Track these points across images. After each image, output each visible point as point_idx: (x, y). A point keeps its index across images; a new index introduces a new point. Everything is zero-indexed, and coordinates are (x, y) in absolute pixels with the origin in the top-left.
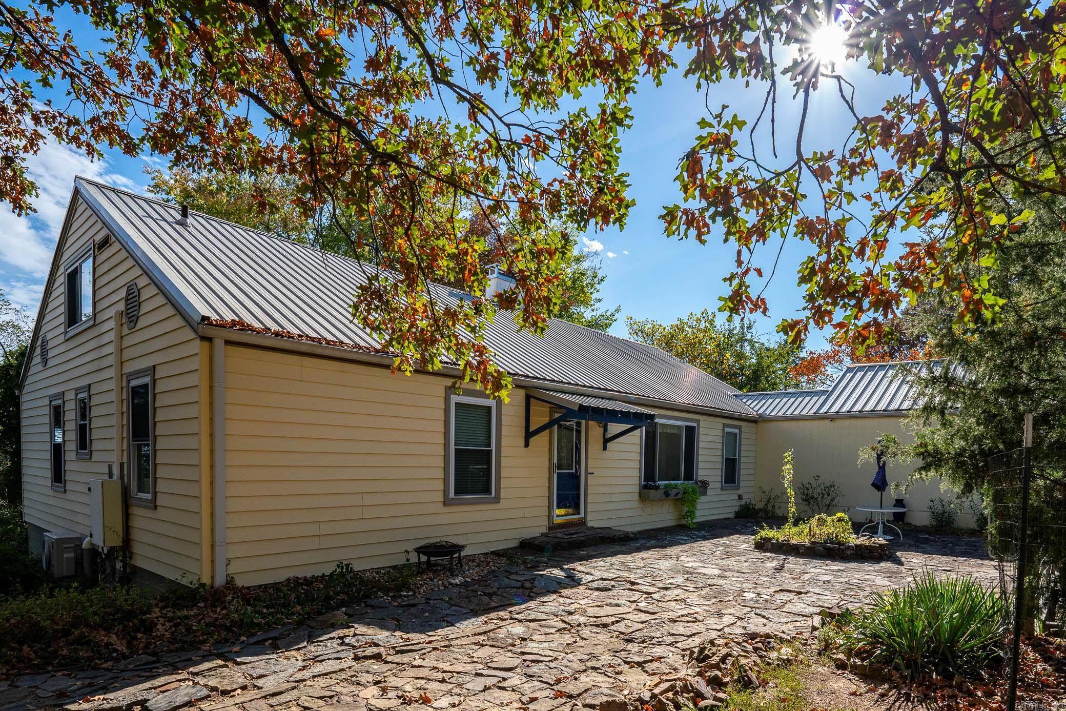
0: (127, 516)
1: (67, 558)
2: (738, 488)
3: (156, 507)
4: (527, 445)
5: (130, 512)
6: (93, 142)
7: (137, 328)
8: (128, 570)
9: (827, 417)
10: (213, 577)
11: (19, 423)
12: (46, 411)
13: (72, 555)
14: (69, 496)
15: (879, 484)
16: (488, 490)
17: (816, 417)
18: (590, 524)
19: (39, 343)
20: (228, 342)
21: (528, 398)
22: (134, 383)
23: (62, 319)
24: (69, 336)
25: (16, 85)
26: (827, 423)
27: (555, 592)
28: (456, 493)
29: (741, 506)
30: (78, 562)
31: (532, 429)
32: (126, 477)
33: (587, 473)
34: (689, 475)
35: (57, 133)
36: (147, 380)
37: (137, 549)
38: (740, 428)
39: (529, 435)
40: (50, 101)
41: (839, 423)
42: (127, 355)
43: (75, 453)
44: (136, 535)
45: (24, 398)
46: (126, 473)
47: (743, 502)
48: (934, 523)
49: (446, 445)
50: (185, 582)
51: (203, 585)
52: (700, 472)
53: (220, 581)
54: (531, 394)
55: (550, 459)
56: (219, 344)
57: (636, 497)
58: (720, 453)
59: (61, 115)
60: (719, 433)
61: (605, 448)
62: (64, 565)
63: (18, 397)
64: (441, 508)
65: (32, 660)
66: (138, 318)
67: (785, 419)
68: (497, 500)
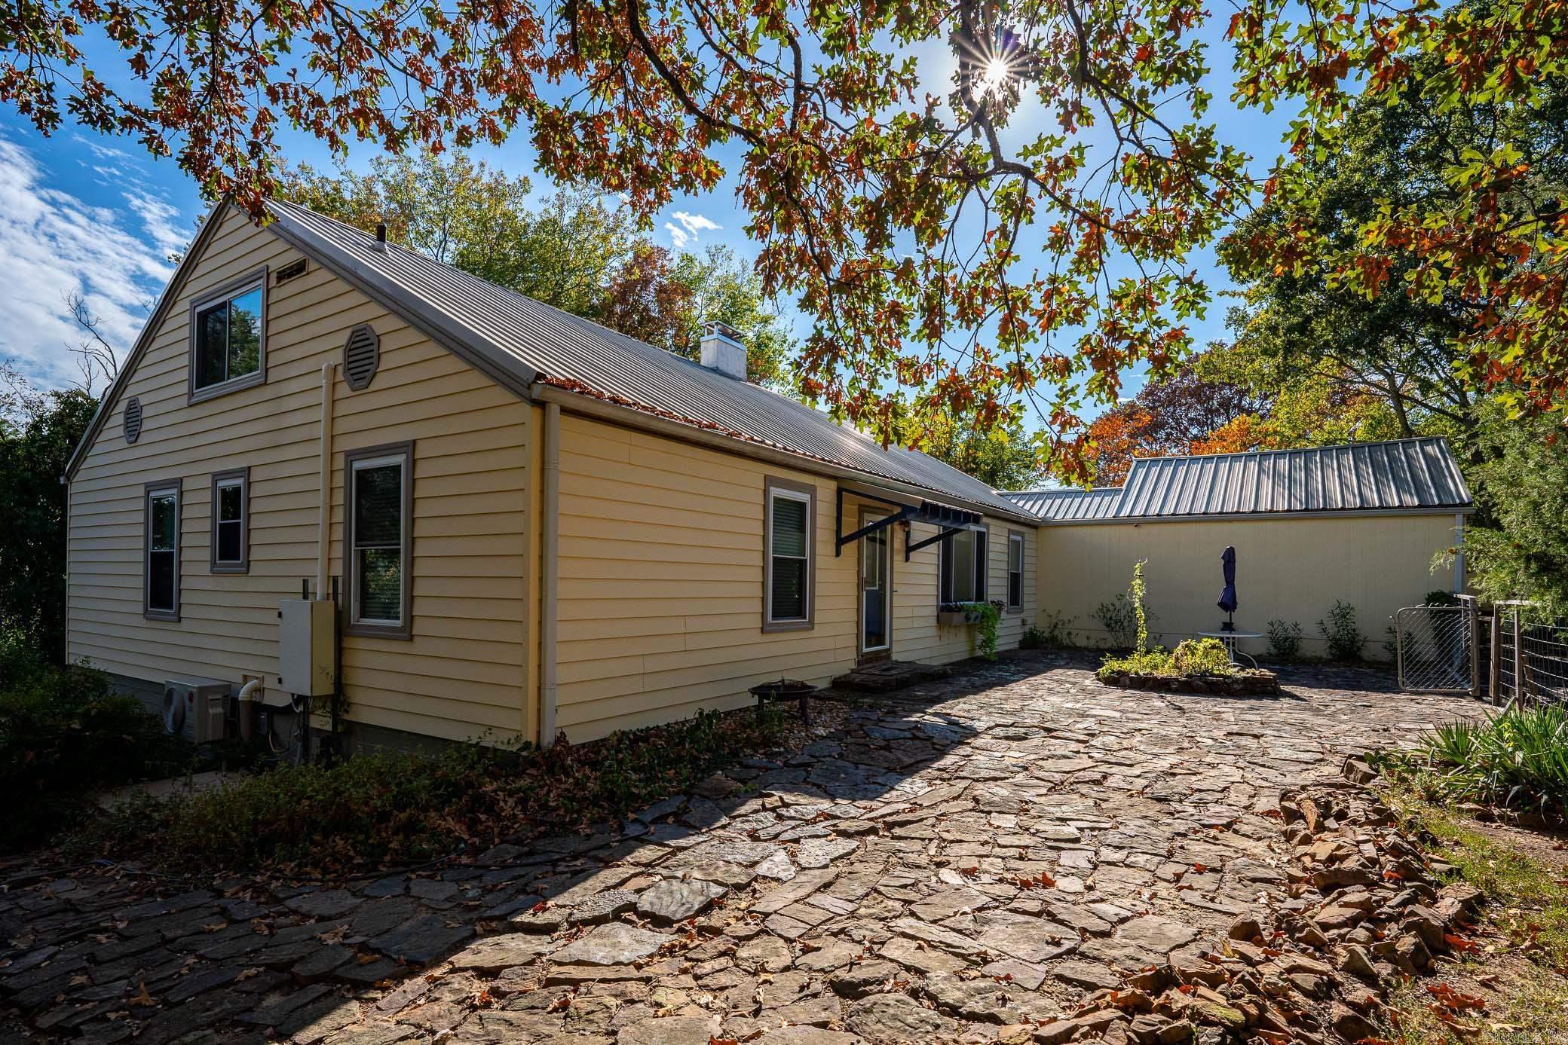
0: (339, 651)
1: (215, 715)
2: (1022, 611)
3: (411, 638)
4: (838, 554)
5: (344, 645)
6: (338, 130)
7: (372, 388)
8: (340, 729)
9: (1131, 521)
10: (539, 733)
11: (63, 524)
12: (141, 505)
13: (220, 710)
14: (185, 625)
15: (1230, 603)
16: (801, 614)
17: (1116, 522)
18: (895, 657)
19: (122, 406)
20: (565, 411)
21: (840, 492)
22: (358, 465)
23: (184, 374)
24: (194, 400)
25: (256, 46)
26: (1131, 529)
27: (962, 743)
28: (774, 617)
29: (1025, 634)
30: (230, 721)
31: (843, 535)
32: (340, 597)
33: (892, 591)
34: (980, 596)
35: (295, 114)
36: (399, 459)
37: (358, 696)
38: (1022, 534)
39: (840, 542)
40: (295, 70)
41: (1145, 529)
42: (342, 426)
43: (208, 565)
44: (354, 677)
45: (72, 489)
46: (340, 590)
47: (1027, 629)
48: (1273, 651)
49: (764, 553)
50: (489, 742)
51: (527, 745)
52: (991, 591)
53: (548, 739)
54: (844, 486)
55: (859, 572)
56: (554, 410)
57: (933, 622)
58: (1004, 566)
59: (305, 91)
60: (1004, 540)
61: (907, 559)
62: (205, 726)
63: (65, 486)
64: (757, 637)
65: (352, 858)
66: (375, 374)
67: (1075, 524)
68: (811, 625)
